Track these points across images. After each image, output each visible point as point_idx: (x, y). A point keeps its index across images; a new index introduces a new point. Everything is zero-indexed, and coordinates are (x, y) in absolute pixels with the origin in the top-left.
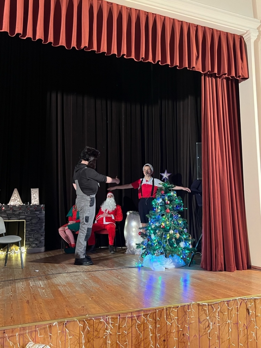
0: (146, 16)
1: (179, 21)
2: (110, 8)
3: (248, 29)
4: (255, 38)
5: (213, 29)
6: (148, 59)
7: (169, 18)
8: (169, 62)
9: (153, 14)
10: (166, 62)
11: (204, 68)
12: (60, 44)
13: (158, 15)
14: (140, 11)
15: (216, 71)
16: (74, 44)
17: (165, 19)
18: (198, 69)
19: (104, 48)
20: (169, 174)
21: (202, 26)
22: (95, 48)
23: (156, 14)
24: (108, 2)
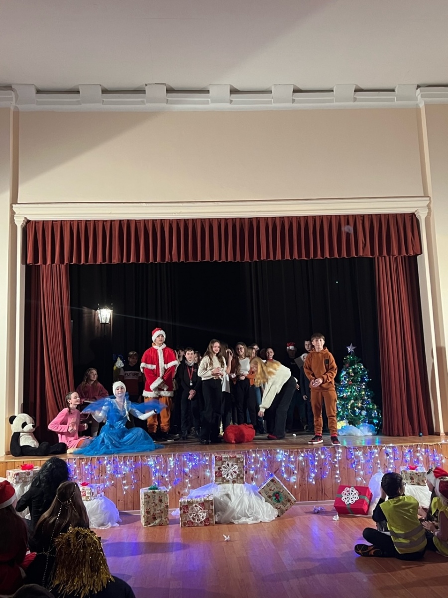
0: (314, 220)
1: (344, 216)
2: (283, 222)
3: (416, 209)
4: (426, 215)
5: (380, 215)
6: (317, 257)
7: (336, 216)
8: (336, 256)
9: (320, 216)
10: (334, 256)
11: (372, 253)
12: (245, 260)
13: (325, 216)
14: (309, 218)
15: (385, 253)
16: (255, 258)
17: (331, 218)
18: (366, 255)
19: (279, 257)
20: (354, 348)
21: (369, 215)
22: (272, 258)
23: (322, 216)
24: (280, 217)
